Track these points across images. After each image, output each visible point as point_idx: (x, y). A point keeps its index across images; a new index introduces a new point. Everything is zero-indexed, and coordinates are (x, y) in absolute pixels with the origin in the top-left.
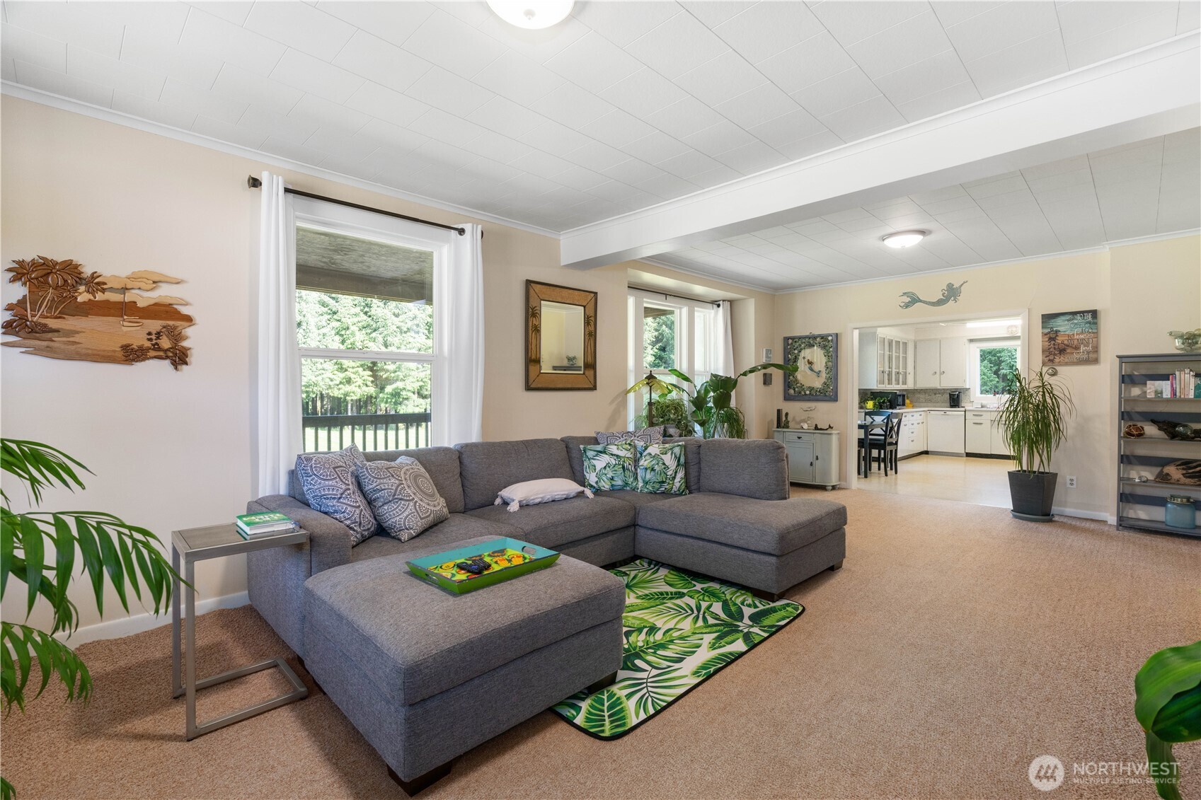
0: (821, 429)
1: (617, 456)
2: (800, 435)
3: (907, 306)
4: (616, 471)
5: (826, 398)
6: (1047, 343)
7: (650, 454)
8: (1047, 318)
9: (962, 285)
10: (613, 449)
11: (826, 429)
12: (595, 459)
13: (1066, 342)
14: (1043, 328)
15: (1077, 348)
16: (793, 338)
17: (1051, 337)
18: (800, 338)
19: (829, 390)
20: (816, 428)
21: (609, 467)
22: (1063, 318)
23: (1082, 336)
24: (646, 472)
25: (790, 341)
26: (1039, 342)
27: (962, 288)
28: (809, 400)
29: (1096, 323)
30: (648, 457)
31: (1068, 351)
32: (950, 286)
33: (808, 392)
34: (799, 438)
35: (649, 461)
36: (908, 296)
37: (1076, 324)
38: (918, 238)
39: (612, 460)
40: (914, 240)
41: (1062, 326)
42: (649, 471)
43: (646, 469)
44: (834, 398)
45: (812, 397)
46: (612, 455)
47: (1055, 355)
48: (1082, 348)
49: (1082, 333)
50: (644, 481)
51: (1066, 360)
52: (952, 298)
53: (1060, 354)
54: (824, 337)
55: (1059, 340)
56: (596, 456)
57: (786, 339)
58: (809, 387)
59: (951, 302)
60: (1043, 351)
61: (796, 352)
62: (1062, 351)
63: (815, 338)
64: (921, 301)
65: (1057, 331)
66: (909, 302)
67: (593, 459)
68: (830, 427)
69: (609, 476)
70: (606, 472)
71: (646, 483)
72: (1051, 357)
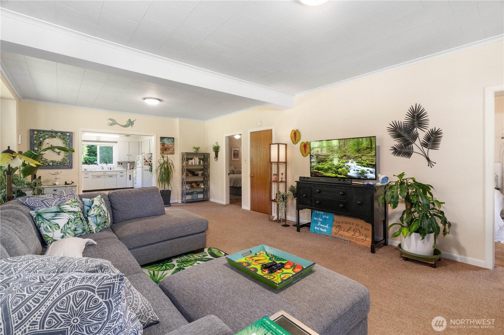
0: (69, 184)
1: (74, 212)
2: (55, 189)
3: (111, 125)
4: (77, 223)
5: (65, 167)
6: (162, 147)
7: (96, 206)
8: (162, 138)
9: (134, 121)
10: (68, 208)
11: (71, 184)
12: (56, 219)
13: (167, 147)
14: (161, 141)
15: (170, 149)
16: (38, 131)
17: (163, 144)
18: (44, 131)
19: (66, 162)
20: (66, 183)
21: (71, 222)
22: (166, 139)
23: (171, 146)
24: (96, 218)
25: (36, 132)
26: (159, 146)
27: (134, 122)
28: (53, 168)
29: (174, 142)
30: (95, 208)
31: (167, 150)
32: (130, 120)
33: (51, 164)
34: (55, 190)
35: (97, 210)
36: (112, 121)
37: (169, 141)
38: (158, 102)
39: (71, 215)
40: (156, 103)
41: (166, 141)
42: (98, 217)
43: (96, 216)
44: (70, 167)
45: (54, 167)
46: (70, 212)
47: (164, 151)
48: (171, 149)
49: (171, 144)
50: (97, 224)
51: (167, 153)
52: (131, 125)
53: (165, 150)
54: (62, 133)
55: (165, 146)
56: (56, 215)
57: (32, 131)
58: (52, 161)
59: (130, 127)
60: (161, 149)
61: (41, 139)
62: (166, 150)
63: (56, 132)
64: (117, 124)
65: (165, 143)
66: (112, 123)
67: (53, 219)
68: (73, 182)
69: (73, 228)
70: (70, 226)
71: (98, 225)
72: (163, 152)
